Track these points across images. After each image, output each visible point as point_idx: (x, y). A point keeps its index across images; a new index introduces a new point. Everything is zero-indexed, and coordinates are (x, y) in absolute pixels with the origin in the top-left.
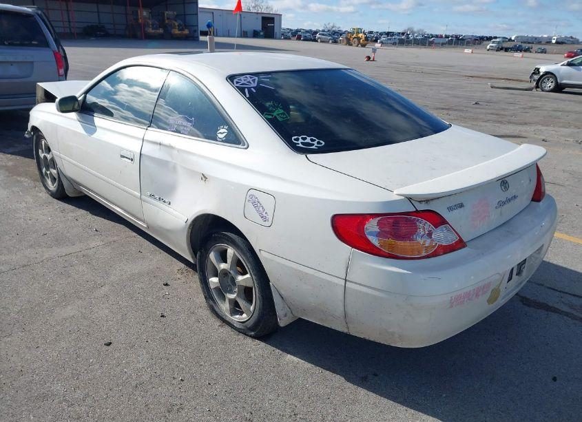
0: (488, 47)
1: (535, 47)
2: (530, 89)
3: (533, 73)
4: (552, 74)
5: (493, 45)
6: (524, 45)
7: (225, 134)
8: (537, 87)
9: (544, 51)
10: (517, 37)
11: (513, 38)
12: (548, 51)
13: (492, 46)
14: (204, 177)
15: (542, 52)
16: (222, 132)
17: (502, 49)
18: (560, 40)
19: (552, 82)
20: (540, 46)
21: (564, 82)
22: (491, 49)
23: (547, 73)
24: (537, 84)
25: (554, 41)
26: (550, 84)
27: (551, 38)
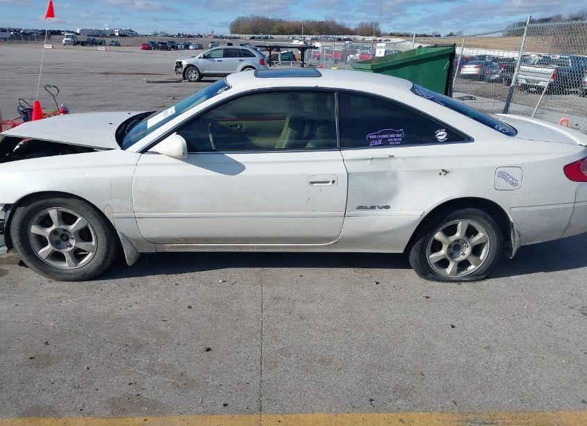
0: (64, 41)
1: (108, 40)
2: (179, 81)
3: (176, 67)
4: (193, 66)
5: (68, 39)
6: (97, 38)
7: (445, 136)
8: (185, 78)
9: (117, 44)
10: (82, 30)
11: (78, 32)
12: (121, 44)
13: (68, 41)
14: (446, 172)
15: (116, 45)
16: (441, 135)
17: (78, 43)
18: (123, 33)
19: (196, 73)
20: (113, 39)
21: (205, 72)
22: (67, 43)
23: (189, 66)
24: (184, 75)
25: (117, 34)
26: (194, 76)
27: (113, 31)
